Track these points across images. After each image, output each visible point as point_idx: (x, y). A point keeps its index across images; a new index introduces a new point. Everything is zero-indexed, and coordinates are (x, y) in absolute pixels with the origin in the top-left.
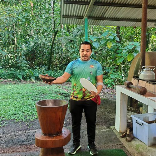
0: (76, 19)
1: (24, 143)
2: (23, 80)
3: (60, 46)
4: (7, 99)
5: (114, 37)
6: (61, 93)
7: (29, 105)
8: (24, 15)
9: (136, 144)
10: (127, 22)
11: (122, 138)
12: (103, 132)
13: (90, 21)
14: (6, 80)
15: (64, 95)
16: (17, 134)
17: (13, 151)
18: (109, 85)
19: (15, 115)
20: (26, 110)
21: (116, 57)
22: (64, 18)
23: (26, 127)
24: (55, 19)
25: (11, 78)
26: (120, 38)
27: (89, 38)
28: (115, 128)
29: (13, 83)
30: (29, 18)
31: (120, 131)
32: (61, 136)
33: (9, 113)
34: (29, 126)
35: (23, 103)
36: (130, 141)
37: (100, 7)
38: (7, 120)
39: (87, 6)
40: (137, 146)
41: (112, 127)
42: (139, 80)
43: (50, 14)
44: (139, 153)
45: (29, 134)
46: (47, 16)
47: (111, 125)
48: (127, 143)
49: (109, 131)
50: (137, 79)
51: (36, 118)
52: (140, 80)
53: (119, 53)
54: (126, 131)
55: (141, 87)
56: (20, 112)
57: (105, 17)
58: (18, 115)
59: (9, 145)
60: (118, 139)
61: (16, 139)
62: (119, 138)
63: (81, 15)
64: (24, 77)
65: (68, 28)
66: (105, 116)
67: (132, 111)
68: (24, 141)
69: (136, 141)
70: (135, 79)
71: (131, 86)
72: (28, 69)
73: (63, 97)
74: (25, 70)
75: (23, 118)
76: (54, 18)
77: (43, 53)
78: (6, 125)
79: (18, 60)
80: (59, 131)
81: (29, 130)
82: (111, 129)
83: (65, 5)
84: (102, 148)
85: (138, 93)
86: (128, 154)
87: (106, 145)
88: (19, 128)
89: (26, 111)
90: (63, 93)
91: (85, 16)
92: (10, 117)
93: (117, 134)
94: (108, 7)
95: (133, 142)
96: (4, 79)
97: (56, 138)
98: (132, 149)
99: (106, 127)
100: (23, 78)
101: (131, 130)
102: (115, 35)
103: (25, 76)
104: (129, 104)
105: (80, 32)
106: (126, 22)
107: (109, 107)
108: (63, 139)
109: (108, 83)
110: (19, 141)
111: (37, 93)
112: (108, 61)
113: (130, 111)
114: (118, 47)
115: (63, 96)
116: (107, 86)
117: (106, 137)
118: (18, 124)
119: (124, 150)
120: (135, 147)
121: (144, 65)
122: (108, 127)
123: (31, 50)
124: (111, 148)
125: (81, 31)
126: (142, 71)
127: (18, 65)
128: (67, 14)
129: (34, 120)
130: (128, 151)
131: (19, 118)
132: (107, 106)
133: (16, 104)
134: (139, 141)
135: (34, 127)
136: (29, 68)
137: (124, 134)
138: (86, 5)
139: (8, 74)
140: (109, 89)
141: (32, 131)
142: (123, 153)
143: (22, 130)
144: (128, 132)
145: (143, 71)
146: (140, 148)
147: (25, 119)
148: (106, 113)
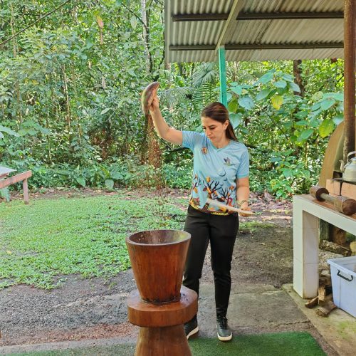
0: (198, 51)
1: (104, 320)
2: (88, 188)
3: (166, 108)
4: (59, 230)
5: (288, 83)
6: (171, 215)
7: (106, 242)
8: (85, 46)
9: (340, 321)
10: (316, 50)
11: (309, 310)
12: (268, 297)
13: (230, 53)
14: (52, 190)
15: (178, 218)
16: (86, 303)
17: (82, 337)
18: (279, 194)
19: (78, 263)
20: (100, 252)
21: (293, 129)
22: (173, 52)
23: (104, 289)
24: (151, 50)
25: (62, 184)
26: (303, 83)
27: (231, 88)
28: (292, 287)
29: (67, 195)
30: (95, 51)
31: (303, 295)
32: (179, 304)
33: (67, 259)
34: (111, 286)
35: (94, 239)
36: (326, 315)
37: (252, 21)
38: (65, 275)
39: (222, 22)
40: (341, 324)
41: (286, 286)
42: (342, 182)
43: (140, 40)
44: (346, 340)
45: (111, 302)
46: (134, 45)
47: (283, 282)
48: (321, 320)
49: (280, 295)
50: (338, 181)
51: (123, 269)
52: (344, 184)
53: (300, 120)
54: (318, 295)
55: (346, 198)
56: (90, 257)
57: (265, 43)
58: (86, 264)
59: (72, 325)
60: (299, 311)
61: (87, 312)
62: (302, 310)
63: (211, 42)
64: (89, 181)
65: (181, 66)
66: (271, 263)
67: (332, 252)
68: (101, 318)
69: (338, 315)
70: (333, 182)
71: (324, 196)
72: (97, 163)
73: (177, 223)
74: (91, 166)
75: (96, 269)
76: (149, 48)
77: (129, 127)
78: (62, 284)
79: (76, 145)
80: (174, 293)
81: (110, 295)
82: (285, 290)
83: (175, 23)
84: (264, 330)
85: (340, 212)
86: (321, 342)
87: (274, 324)
88: (90, 290)
89: (101, 255)
90: (176, 215)
91: (219, 44)
92: (68, 268)
93: (297, 300)
94: (269, 20)
95: (333, 318)
96: (47, 187)
97: (169, 307)
98: (331, 332)
99: (273, 287)
100: (88, 183)
101: (329, 291)
102: (291, 78)
103: (92, 179)
104: (326, 235)
105: (208, 75)
106: (312, 50)
107: (281, 244)
108: (182, 310)
109: (278, 189)
110: (92, 317)
111: (120, 217)
112: (277, 137)
113: (328, 251)
114: (298, 106)
115: (177, 221)
116: (275, 195)
117: (274, 307)
118: (87, 282)
119: (313, 333)
120: (337, 328)
121: (353, 150)
122: (277, 287)
123: (101, 122)
124: (285, 331)
125: (212, 73)
126: (348, 164)
127: (75, 156)
128: (179, 43)
129: (118, 273)
130: (321, 336)
131: (88, 270)
132: (276, 241)
133: (78, 240)
134: (346, 314)
135: (120, 287)
136: (99, 162)
137: (313, 300)
138: (220, 20)
139: (56, 177)
140: (280, 203)
141: (117, 297)
142: (310, 339)
143: (96, 294)
144: (321, 297)
145: (351, 162)
146: (347, 329)
147: (101, 272)
148: (273, 256)
